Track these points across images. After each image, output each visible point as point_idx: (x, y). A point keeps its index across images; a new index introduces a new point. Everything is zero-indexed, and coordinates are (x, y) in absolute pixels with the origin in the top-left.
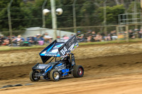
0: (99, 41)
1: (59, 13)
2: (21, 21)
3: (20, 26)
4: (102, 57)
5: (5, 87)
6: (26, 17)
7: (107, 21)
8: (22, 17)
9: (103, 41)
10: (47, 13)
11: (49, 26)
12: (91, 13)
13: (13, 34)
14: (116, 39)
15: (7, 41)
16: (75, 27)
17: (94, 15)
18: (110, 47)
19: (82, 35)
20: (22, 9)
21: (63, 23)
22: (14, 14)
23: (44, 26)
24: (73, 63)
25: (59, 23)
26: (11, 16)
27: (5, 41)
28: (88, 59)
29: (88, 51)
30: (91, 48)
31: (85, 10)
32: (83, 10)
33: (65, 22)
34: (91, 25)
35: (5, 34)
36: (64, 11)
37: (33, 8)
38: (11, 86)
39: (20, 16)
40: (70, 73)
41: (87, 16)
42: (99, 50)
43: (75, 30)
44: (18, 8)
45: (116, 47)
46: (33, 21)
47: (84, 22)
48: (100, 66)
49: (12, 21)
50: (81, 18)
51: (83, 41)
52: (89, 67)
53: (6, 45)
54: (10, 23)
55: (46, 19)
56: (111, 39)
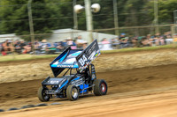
0: (148, 45)
1: (95, 9)
2: (46, 22)
3: (46, 28)
4: (153, 67)
5: (24, 107)
6: (53, 16)
7: (159, 19)
8: (48, 15)
9: (154, 46)
10: (80, 10)
11: (83, 27)
12: (139, 9)
13: (36, 38)
14: (171, 43)
15: (28, 48)
16: (116, 28)
17: (143, 11)
18: (163, 54)
19: (126, 38)
20: (48, 5)
21: (101, 22)
22: (37, 12)
23: (75, 27)
24: (93, 77)
25: (96, 23)
26: (33, 15)
27: (25, 47)
28: (135, 69)
29: (134, 58)
30: (138, 55)
31: (130, 5)
32: (129, 5)
33: (104, 22)
34: (139, 25)
35: (25, 39)
36: (102, 6)
37: (61, 4)
38: (33, 106)
39: (46, 14)
40: (90, 90)
41: (133, 13)
42: (149, 57)
43: (117, 32)
44: (42, 4)
45: (171, 53)
46: (62, 21)
47: (130, 21)
48: (151, 78)
49: (34, 22)
50: (125, 16)
51: (128, 46)
52: (136, 80)
53: (27, 53)
54: (31, 25)
55: (78, 18)
56: (165, 42)
